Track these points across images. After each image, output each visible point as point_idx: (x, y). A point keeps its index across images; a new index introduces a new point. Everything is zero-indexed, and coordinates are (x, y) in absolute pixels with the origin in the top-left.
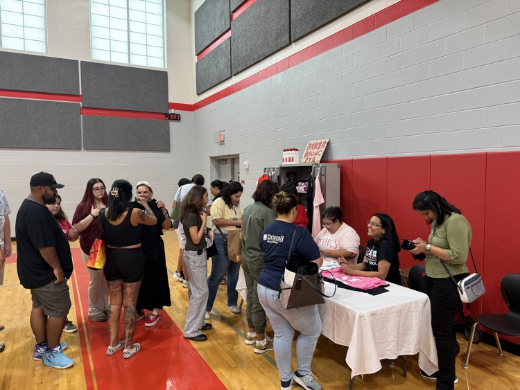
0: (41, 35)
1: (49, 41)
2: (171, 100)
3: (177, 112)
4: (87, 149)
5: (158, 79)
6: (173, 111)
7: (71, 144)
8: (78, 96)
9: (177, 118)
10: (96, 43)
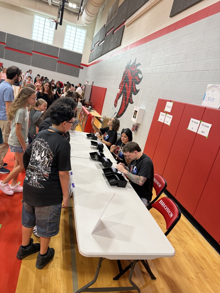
0: (52, 39)
1: (54, 41)
2: (82, 63)
3: (83, 66)
4: (57, 72)
5: (80, 56)
6: (81, 66)
7: (53, 70)
8: (58, 57)
9: (82, 68)
10: (65, 43)
